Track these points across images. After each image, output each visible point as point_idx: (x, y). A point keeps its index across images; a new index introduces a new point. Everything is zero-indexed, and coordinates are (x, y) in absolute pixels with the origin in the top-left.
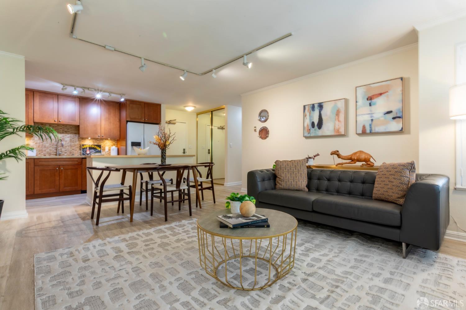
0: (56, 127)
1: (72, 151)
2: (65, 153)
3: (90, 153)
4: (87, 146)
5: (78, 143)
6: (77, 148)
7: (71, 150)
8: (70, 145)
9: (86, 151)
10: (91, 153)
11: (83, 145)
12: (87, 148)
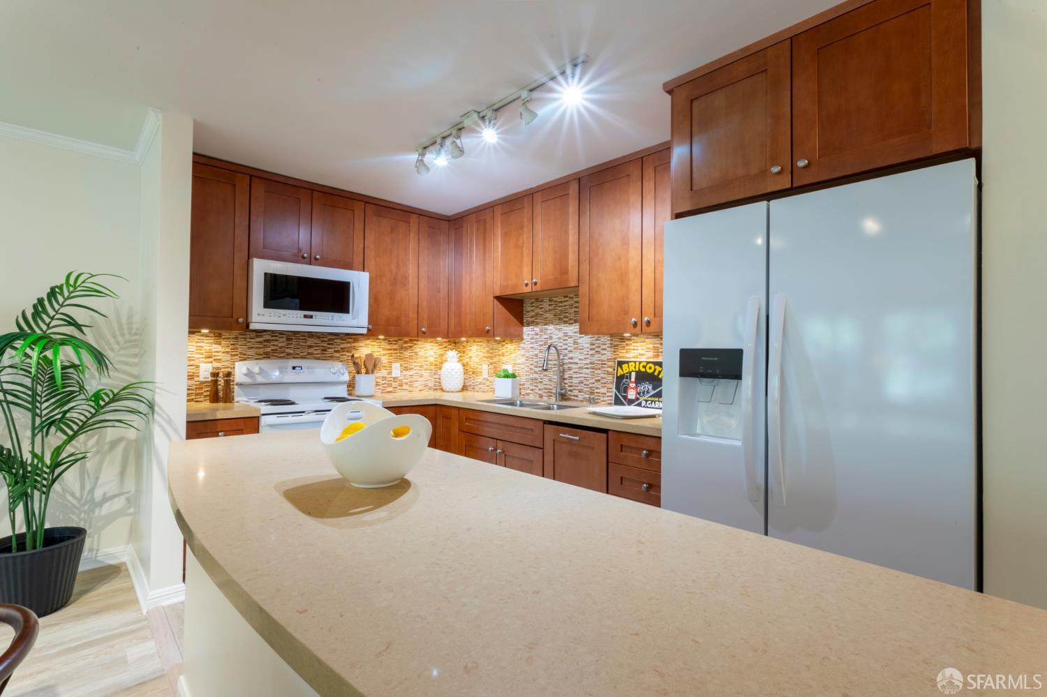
0: (561, 302)
1: (596, 385)
2: (580, 391)
3: (637, 399)
4: (632, 368)
5: (608, 354)
6: (609, 373)
7: (593, 381)
8: (591, 363)
9: (626, 390)
10: (641, 399)
11: (620, 364)
12: (630, 373)
